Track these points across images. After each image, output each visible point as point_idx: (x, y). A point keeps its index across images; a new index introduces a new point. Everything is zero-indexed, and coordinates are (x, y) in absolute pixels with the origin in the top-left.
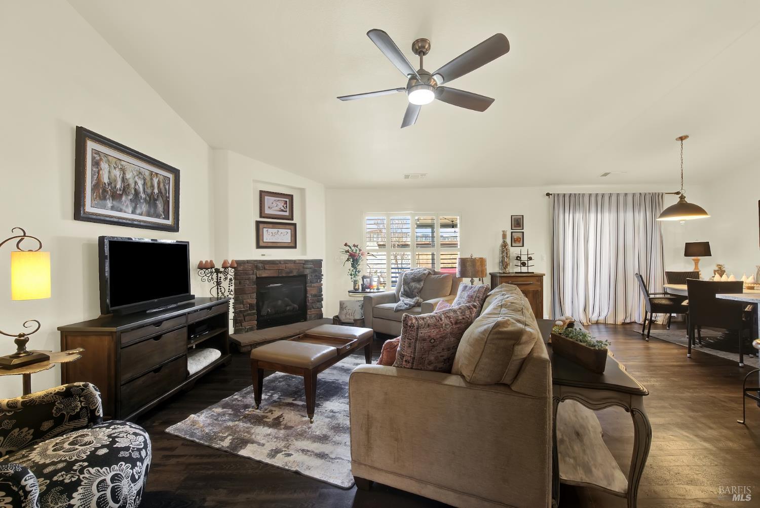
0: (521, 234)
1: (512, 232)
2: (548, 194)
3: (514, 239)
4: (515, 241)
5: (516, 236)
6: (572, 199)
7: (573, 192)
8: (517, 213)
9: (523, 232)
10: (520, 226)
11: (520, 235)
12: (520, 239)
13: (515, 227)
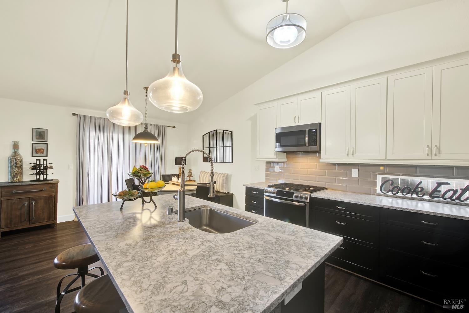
0: (46, 145)
1: (33, 144)
2: (74, 114)
3: (36, 150)
4: (36, 152)
5: (37, 147)
6: (98, 121)
7: (98, 116)
8: (40, 125)
9: (47, 144)
10: (43, 138)
11: (44, 147)
12: (44, 150)
13: (37, 139)
